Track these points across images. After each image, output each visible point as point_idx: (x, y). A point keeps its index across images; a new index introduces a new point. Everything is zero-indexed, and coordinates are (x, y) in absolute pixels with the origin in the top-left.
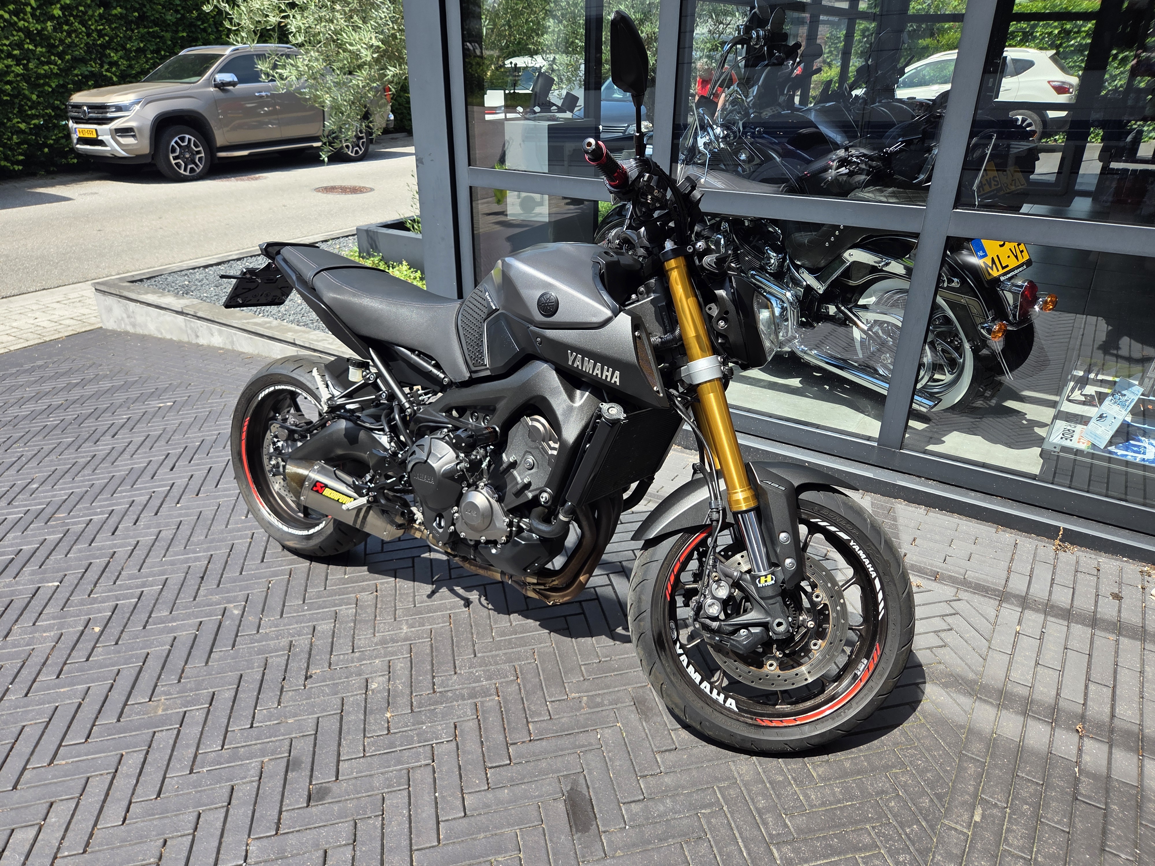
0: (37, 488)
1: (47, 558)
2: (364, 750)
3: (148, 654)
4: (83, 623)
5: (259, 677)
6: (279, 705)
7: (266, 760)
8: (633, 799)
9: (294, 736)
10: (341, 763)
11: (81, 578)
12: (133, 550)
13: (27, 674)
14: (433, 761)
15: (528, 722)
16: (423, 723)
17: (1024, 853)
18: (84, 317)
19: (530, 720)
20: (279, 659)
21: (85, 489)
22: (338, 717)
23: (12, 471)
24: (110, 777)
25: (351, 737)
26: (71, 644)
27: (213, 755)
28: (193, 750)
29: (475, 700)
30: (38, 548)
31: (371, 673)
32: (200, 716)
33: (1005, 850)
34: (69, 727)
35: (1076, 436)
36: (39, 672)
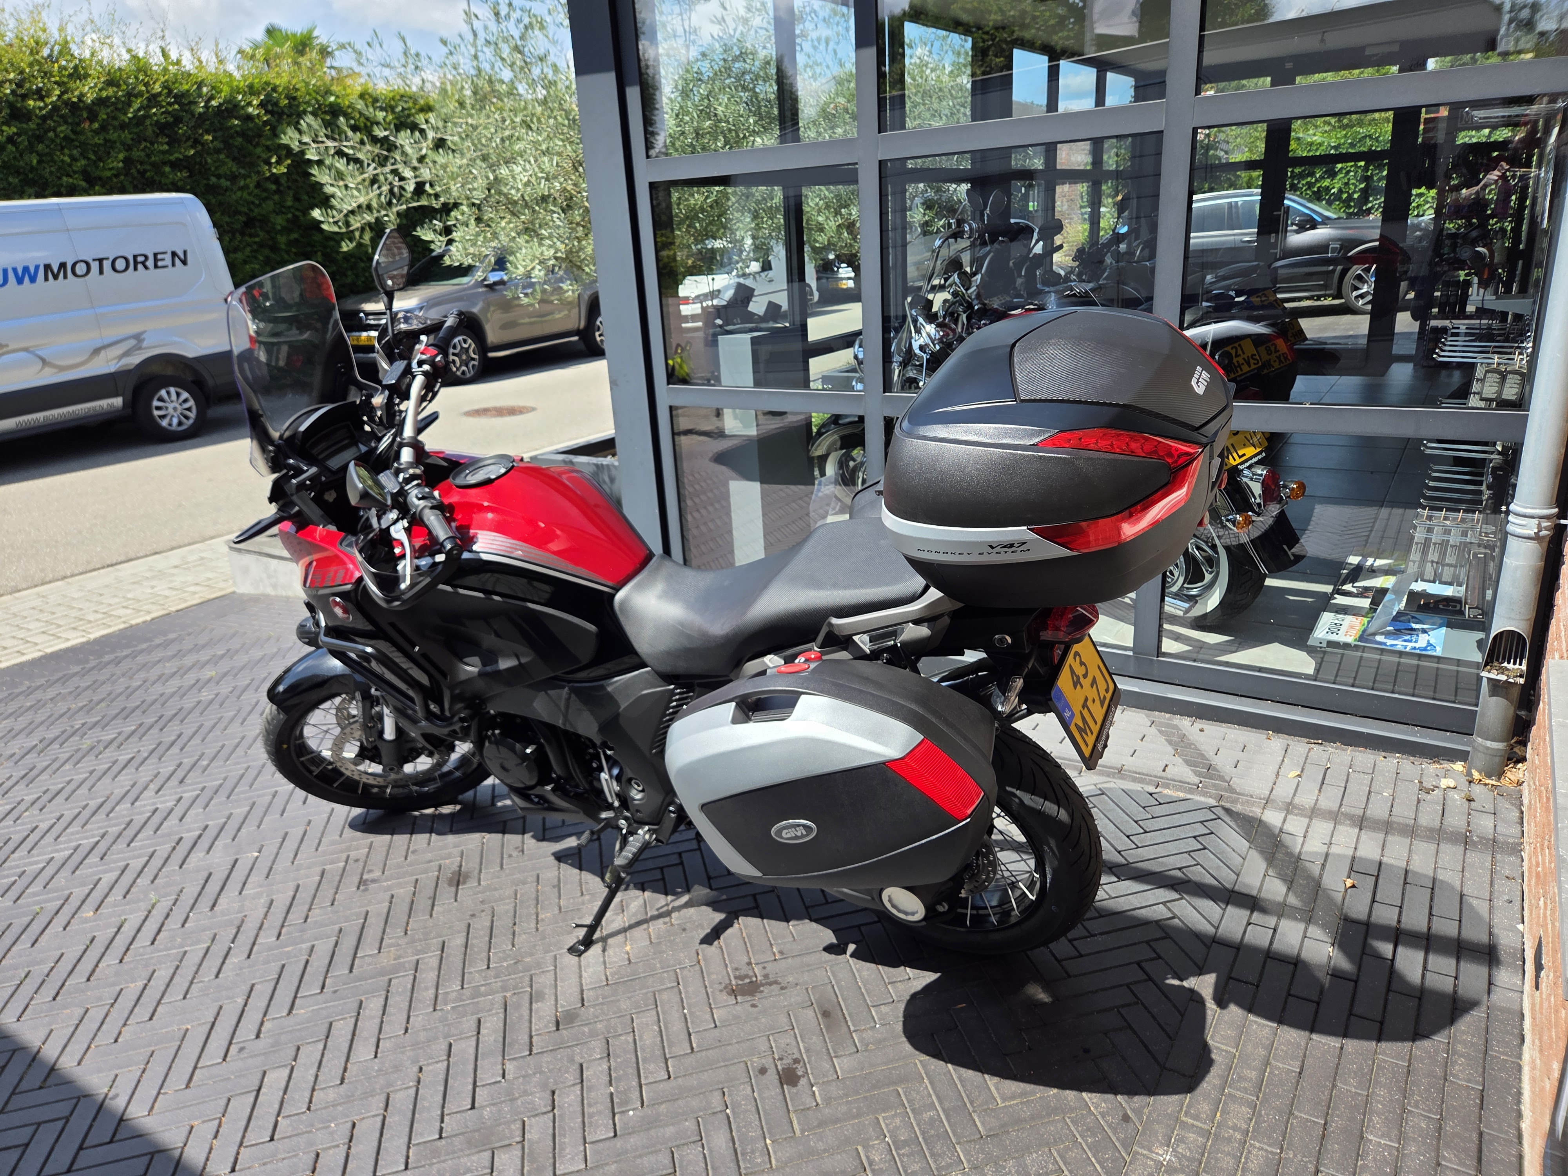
0: (208, 765)
1: (239, 830)
2: (608, 979)
3: (367, 912)
4: (292, 889)
5: (488, 924)
6: (513, 946)
7: (508, 995)
8: (883, 1003)
9: (533, 972)
10: (586, 992)
11: (280, 848)
12: (329, 819)
13: (245, 939)
14: (678, 984)
15: (772, 945)
16: (664, 953)
18: (212, 582)
19: (773, 942)
20: (506, 907)
23: (175, 751)
24: (353, 1020)
25: (591, 972)
26: (286, 907)
27: (454, 994)
28: (432, 992)
30: (226, 823)
32: (434, 962)
34: (301, 981)
35: (1343, 629)
36: (257, 936)
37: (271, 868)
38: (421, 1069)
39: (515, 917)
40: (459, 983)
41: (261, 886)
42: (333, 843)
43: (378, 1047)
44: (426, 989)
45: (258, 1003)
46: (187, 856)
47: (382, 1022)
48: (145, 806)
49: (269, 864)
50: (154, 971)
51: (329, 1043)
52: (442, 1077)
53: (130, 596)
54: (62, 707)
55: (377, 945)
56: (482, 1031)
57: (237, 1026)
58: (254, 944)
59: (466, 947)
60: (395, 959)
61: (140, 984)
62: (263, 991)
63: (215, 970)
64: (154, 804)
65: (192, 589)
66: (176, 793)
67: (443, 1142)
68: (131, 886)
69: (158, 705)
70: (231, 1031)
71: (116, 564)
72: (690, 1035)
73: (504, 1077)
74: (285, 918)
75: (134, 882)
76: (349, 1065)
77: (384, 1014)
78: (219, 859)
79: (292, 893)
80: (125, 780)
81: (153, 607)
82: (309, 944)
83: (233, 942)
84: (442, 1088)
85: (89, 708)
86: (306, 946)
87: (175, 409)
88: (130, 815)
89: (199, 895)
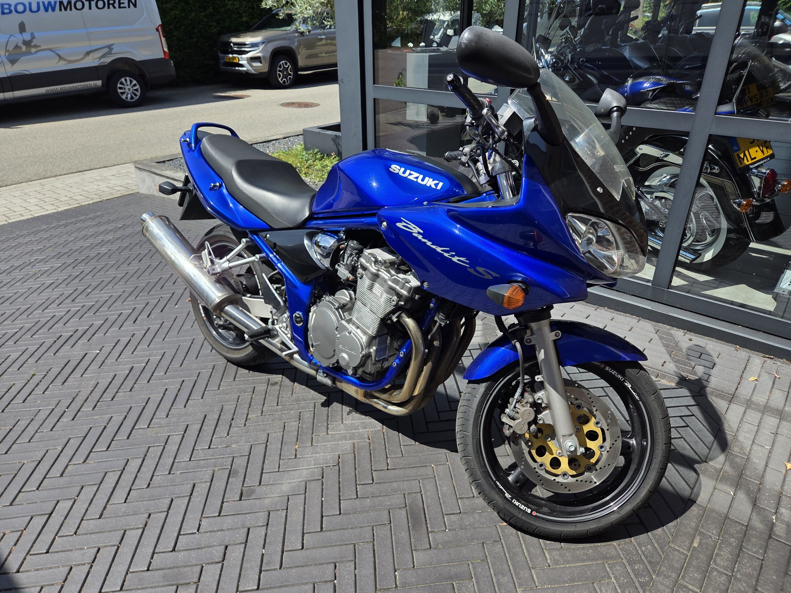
0: (91, 292)
1: (93, 335)
2: (279, 468)
3: (149, 398)
4: (112, 377)
5: (217, 417)
6: (228, 435)
7: (216, 469)
8: (453, 512)
9: (235, 455)
10: (263, 474)
11: (112, 350)
12: (145, 334)
13: (75, 407)
14: (323, 478)
15: (387, 458)
16: (318, 453)
17: (727, 571)
18: (128, 185)
19: (388, 456)
20: (230, 407)
21: (119, 294)
22: (264, 445)
23: (77, 280)
24: (120, 472)
25: (271, 459)
26: (103, 389)
27: (184, 464)
28: (172, 460)
29: (354, 441)
30: (88, 329)
31: (288, 419)
32: (179, 438)
33: (713, 568)
34: (97, 441)
36: (82, 405)
37: (104, 362)
38: (150, 515)
39: (234, 414)
40: (189, 456)
41: (94, 373)
42: (143, 350)
43: (129, 494)
44: (169, 456)
45: (69, 451)
46: (60, 348)
47: (137, 476)
48: (49, 313)
49: (104, 359)
50: (19, 420)
51: (101, 487)
53: (85, 189)
54: (29, 248)
55: (148, 422)
56: (194, 494)
57: (52, 466)
58: (79, 411)
59: (199, 431)
60: (156, 433)
61: (8, 428)
62: (74, 443)
63: (52, 426)
64: (55, 312)
65: (118, 188)
66: (68, 307)
67: (149, 573)
68: (24, 363)
69: (77, 253)
70: (48, 468)
71: (84, 171)
73: (198, 530)
74: (101, 396)
75: (27, 360)
76: (108, 506)
77: (138, 471)
78: (77, 352)
79: (110, 380)
80: (45, 295)
82: (109, 416)
83: (67, 408)
84: (158, 532)
85: (41, 251)
86: (108, 417)
87: (129, 89)
88: (40, 318)
89: (59, 374)
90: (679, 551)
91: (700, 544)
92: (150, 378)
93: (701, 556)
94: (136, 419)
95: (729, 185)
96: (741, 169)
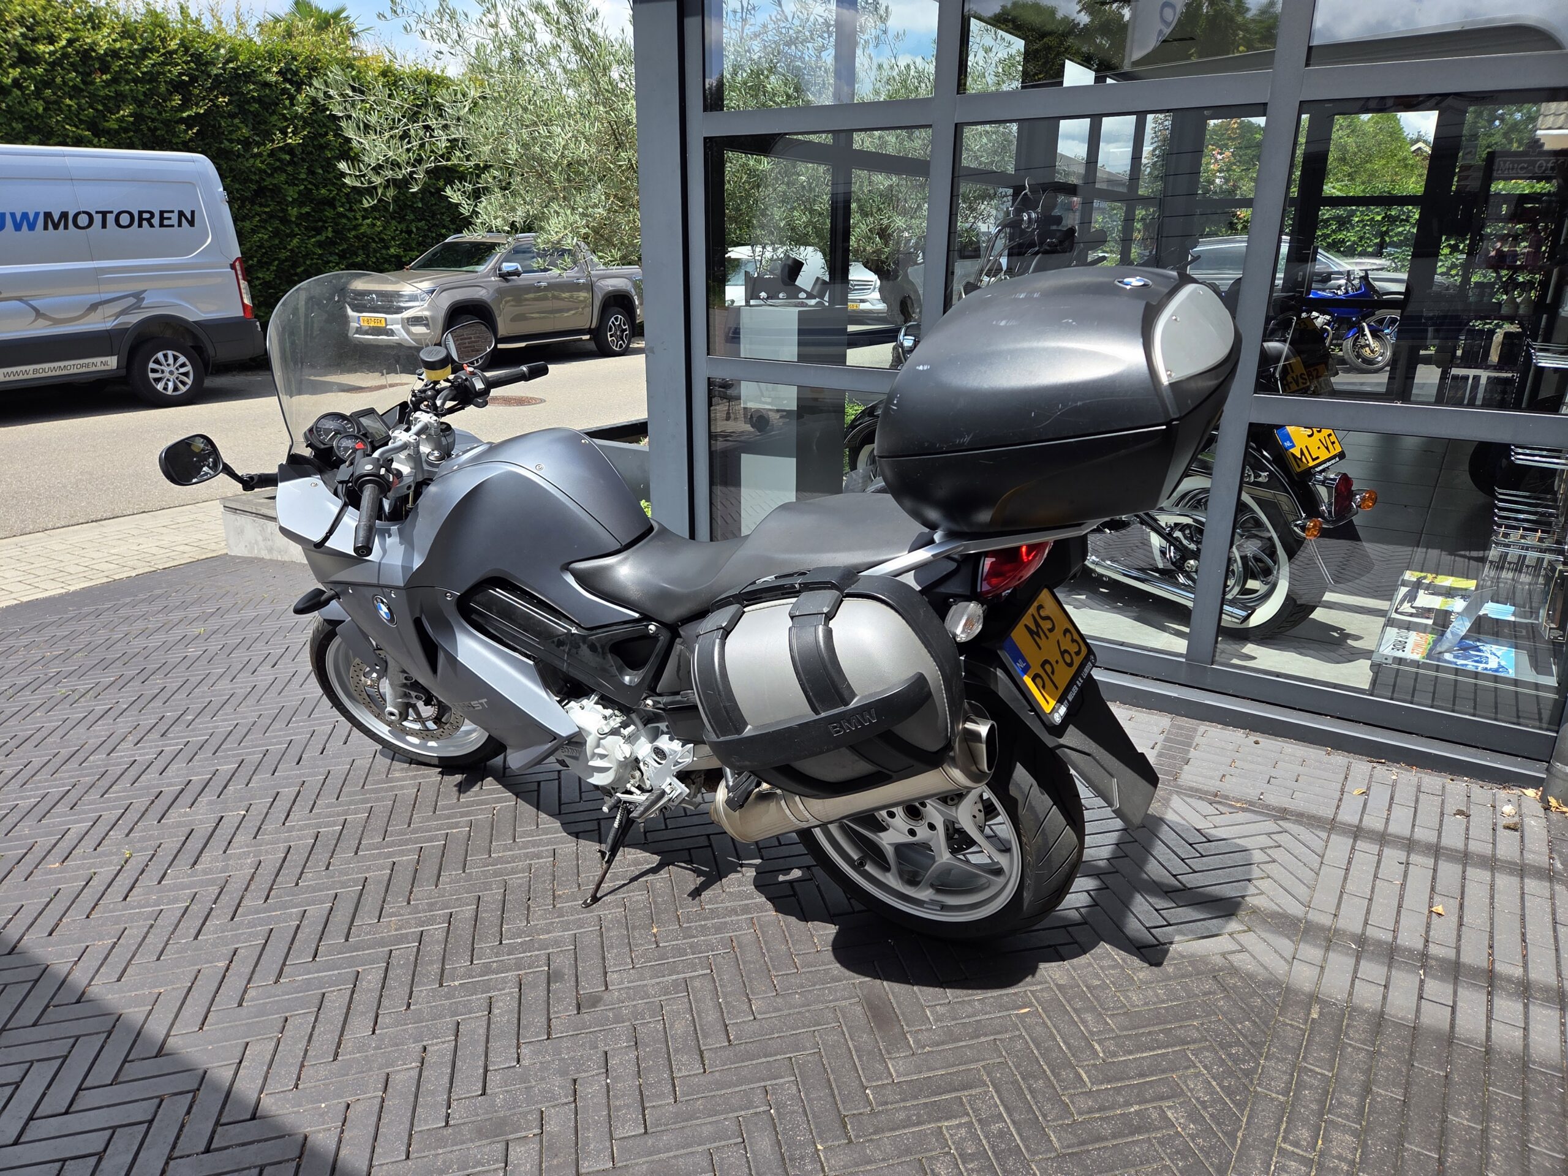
0: (193, 720)
1: (225, 787)
2: (633, 963)
3: (366, 878)
4: (283, 850)
5: (500, 897)
7: (523, 973)
12: (325, 781)
13: (229, 899)
17: (1366, 1045)
20: (519, 882)
21: (251, 721)
22: (597, 933)
23: (157, 704)
24: (349, 992)
25: (615, 951)
26: (274, 871)
27: (463, 970)
28: (438, 965)
30: (211, 778)
32: (441, 935)
33: (1346, 1043)
34: (290, 948)
35: (1409, 647)
37: (260, 828)
38: (425, 1049)
39: (529, 891)
40: (468, 958)
41: (247, 847)
42: (329, 806)
43: (376, 1023)
44: (432, 962)
45: (241, 969)
46: (167, 811)
47: (381, 996)
48: (122, 757)
49: (258, 824)
50: (125, 929)
51: (321, 1016)
52: (449, 1058)
53: (112, 551)
54: (36, 655)
55: (377, 914)
56: (494, 1011)
57: (218, 991)
58: (239, 905)
59: (476, 921)
60: (396, 930)
61: (109, 942)
62: (247, 956)
63: (194, 932)
64: (134, 755)
65: (182, 548)
66: (157, 746)
67: (450, 1130)
68: (104, 838)
69: (140, 658)
70: (210, 997)
72: (726, 1026)
73: (518, 1062)
74: (274, 881)
75: (107, 834)
76: (344, 1040)
77: (383, 987)
78: (204, 816)
79: (282, 855)
80: (101, 729)
81: (140, 564)
82: (300, 909)
83: (215, 903)
84: (449, 1070)
85: (65, 657)
86: (297, 910)
87: (171, 373)
88: (105, 766)
89: (179, 852)
90: (1291, 1026)
91: (1321, 1014)
92: (358, 848)
93: (1326, 1030)
94: (352, 911)
95: (1285, 501)
96: (1298, 474)
